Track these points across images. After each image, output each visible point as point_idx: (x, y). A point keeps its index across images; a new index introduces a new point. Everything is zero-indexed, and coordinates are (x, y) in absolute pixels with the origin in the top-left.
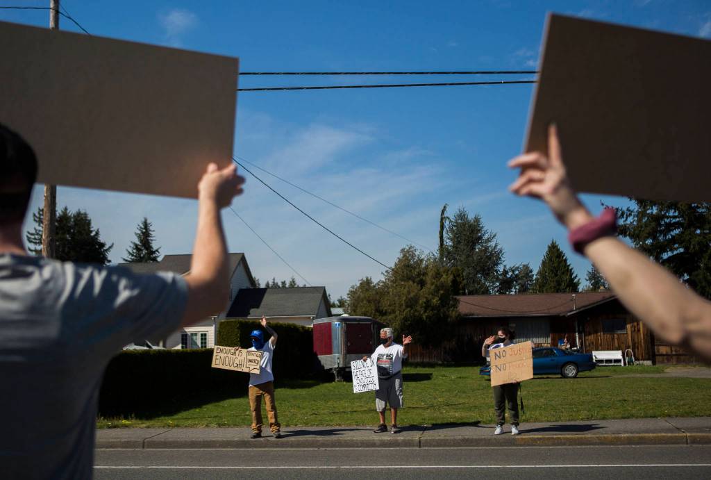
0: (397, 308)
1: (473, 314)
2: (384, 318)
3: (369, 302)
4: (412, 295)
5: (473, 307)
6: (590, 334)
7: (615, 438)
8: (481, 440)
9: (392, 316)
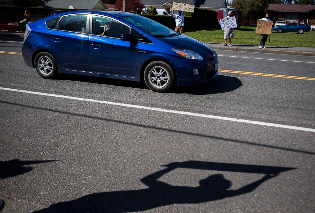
0: (247, 7)
1: (273, 10)
2: (243, 10)
3: (238, 4)
4: (253, 2)
5: (274, 8)
6: (312, 19)
7: (301, 53)
8: (256, 50)
9: (246, 9)
